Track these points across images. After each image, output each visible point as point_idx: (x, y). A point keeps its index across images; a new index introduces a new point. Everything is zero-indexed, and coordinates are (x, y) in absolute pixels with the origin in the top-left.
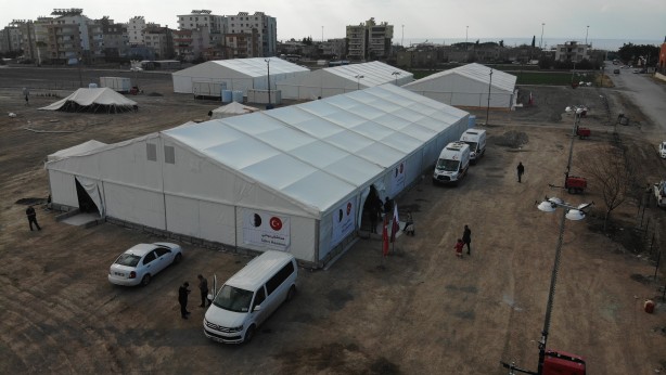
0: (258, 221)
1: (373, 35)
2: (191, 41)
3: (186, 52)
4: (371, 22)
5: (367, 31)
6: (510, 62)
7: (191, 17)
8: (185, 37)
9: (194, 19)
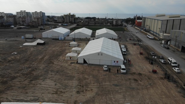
0: (115, 62)
1: (71, 17)
2: (26, 20)
3: (24, 23)
4: (70, 14)
5: (69, 16)
6: (104, 24)
7: (20, 13)
8: (24, 19)
9: (21, 13)
